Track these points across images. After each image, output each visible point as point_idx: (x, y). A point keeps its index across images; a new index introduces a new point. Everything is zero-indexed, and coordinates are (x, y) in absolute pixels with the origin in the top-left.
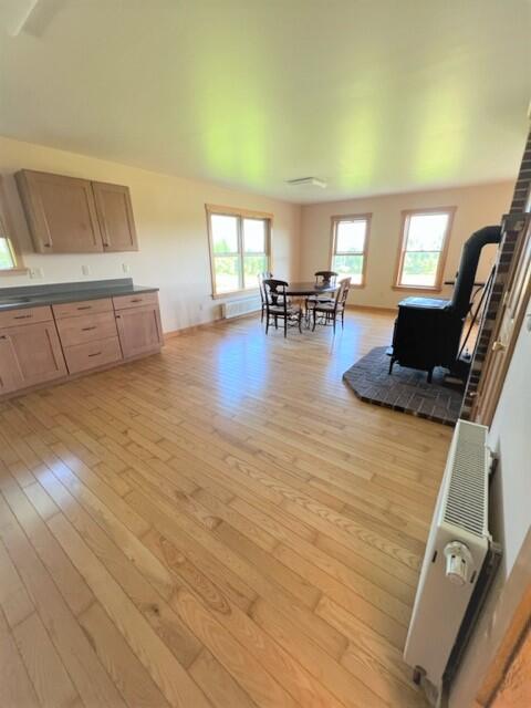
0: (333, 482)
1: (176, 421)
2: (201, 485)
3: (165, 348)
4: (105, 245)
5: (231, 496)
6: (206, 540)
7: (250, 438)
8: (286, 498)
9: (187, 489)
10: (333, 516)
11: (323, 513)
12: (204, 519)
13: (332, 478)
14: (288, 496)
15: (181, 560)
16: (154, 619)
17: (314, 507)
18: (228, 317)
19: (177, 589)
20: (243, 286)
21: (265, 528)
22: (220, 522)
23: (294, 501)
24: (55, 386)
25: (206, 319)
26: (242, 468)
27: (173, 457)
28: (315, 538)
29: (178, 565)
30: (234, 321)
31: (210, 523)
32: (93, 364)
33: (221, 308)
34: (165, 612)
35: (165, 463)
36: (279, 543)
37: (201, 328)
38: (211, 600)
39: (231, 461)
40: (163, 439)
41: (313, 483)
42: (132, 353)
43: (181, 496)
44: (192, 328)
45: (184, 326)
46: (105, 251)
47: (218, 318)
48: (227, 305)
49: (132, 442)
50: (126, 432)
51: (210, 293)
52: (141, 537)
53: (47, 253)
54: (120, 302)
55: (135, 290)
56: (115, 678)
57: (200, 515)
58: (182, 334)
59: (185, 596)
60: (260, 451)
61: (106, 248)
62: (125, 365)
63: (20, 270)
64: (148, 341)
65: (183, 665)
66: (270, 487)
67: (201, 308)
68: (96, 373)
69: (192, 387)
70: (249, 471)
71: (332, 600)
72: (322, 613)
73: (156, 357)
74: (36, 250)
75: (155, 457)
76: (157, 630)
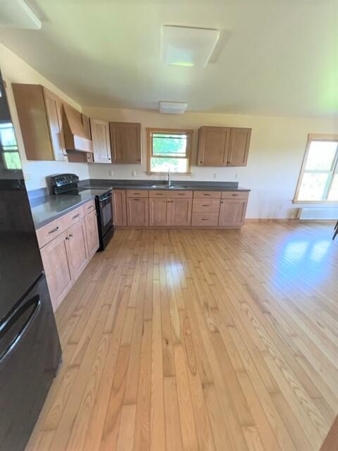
0: (321, 374)
1: (226, 268)
2: (219, 307)
3: (245, 226)
4: (228, 163)
5: (232, 324)
6: (204, 333)
7: (267, 301)
8: (268, 351)
9: (211, 305)
10: (301, 393)
11: (292, 384)
12: (211, 324)
13: (321, 370)
14: (271, 351)
15: (189, 332)
16: (165, 345)
17: (288, 375)
18: (301, 219)
19: (180, 343)
20: (327, 198)
21: (242, 357)
22: (217, 331)
23: (274, 359)
24: (184, 229)
25: (283, 216)
26: (249, 314)
27: (214, 285)
28: (275, 392)
29: (186, 334)
30: (306, 223)
31: (212, 329)
32: (203, 224)
33: (298, 211)
34: (170, 347)
35: (209, 285)
36: (245, 371)
37: (276, 221)
38: (190, 362)
39: (245, 306)
40: (214, 274)
41: (299, 360)
42: (223, 223)
43: (206, 305)
44: (269, 220)
45: (264, 217)
46: (227, 166)
47: (292, 217)
48: (304, 209)
49: (200, 267)
50: (199, 262)
51: (292, 199)
52: (179, 310)
53: (200, 166)
54: (226, 194)
55: (239, 189)
56: (142, 351)
57: (210, 320)
58: (260, 222)
59: (180, 348)
60: (269, 313)
61: (228, 164)
62: (217, 230)
63: (188, 173)
64: (235, 220)
65: (164, 374)
66: (261, 337)
67: (280, 207)
68: (203, 229)
69: (247, 254)
70: (252, 319)
71: (259, 435)
72: (247, 434)
73: (237, 230)
74: (197, 165)
75: (205, 280)
76: (163, 350)
